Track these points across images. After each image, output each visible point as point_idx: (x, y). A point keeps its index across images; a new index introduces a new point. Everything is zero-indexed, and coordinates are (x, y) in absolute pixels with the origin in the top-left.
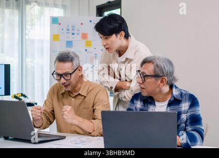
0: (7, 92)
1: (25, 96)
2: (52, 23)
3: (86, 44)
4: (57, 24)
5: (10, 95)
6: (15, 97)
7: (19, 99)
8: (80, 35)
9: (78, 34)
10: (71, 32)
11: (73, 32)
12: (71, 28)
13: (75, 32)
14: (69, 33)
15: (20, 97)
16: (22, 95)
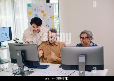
0: (11, 39)
1: (18, 40)
2: (28, 7)
3: (44, 15)
4: (30, 7)
5: (12, 40)
6: (14, 40)
7: (16, 41)
8: (41, 12)
9: (40, 11)
10: (36, 10)
11: (38, 10)
12: (36, 9)
13: (39, 10)
14: (35, 11)
15: (16, 40)
16: (17, 39)
